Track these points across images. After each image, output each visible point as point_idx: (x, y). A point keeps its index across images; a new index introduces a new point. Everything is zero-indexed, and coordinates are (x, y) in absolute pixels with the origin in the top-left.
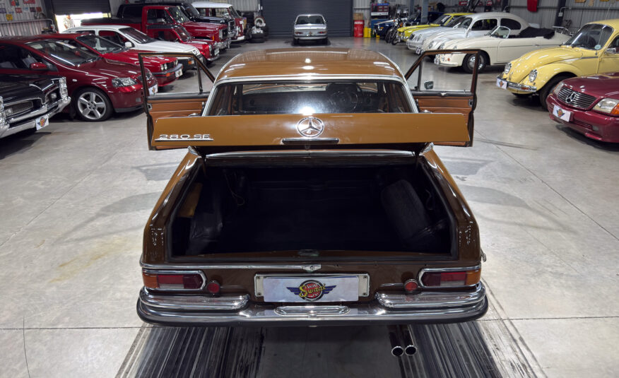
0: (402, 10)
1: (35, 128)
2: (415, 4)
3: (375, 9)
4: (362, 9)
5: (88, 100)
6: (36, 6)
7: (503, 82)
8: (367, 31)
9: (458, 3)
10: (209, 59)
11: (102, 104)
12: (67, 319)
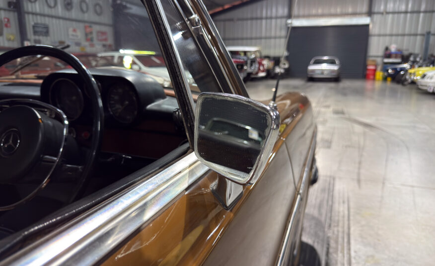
3: (389, 56)
4: (375, 57)
6: (108, 44)
8: (379, 75)
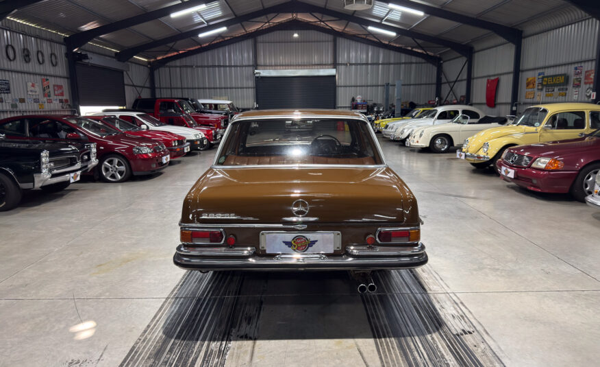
0: (379, 108)
1: (69, 181)
2: (390, 103)
3: (355, 107)
4: (344, 107)
5: (111, 164)
6: (64, 98)
7: (462, 154)
9: (427, 102)
10: (212, 142)
11: (123, 168)
12: (107, 294)
